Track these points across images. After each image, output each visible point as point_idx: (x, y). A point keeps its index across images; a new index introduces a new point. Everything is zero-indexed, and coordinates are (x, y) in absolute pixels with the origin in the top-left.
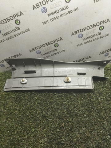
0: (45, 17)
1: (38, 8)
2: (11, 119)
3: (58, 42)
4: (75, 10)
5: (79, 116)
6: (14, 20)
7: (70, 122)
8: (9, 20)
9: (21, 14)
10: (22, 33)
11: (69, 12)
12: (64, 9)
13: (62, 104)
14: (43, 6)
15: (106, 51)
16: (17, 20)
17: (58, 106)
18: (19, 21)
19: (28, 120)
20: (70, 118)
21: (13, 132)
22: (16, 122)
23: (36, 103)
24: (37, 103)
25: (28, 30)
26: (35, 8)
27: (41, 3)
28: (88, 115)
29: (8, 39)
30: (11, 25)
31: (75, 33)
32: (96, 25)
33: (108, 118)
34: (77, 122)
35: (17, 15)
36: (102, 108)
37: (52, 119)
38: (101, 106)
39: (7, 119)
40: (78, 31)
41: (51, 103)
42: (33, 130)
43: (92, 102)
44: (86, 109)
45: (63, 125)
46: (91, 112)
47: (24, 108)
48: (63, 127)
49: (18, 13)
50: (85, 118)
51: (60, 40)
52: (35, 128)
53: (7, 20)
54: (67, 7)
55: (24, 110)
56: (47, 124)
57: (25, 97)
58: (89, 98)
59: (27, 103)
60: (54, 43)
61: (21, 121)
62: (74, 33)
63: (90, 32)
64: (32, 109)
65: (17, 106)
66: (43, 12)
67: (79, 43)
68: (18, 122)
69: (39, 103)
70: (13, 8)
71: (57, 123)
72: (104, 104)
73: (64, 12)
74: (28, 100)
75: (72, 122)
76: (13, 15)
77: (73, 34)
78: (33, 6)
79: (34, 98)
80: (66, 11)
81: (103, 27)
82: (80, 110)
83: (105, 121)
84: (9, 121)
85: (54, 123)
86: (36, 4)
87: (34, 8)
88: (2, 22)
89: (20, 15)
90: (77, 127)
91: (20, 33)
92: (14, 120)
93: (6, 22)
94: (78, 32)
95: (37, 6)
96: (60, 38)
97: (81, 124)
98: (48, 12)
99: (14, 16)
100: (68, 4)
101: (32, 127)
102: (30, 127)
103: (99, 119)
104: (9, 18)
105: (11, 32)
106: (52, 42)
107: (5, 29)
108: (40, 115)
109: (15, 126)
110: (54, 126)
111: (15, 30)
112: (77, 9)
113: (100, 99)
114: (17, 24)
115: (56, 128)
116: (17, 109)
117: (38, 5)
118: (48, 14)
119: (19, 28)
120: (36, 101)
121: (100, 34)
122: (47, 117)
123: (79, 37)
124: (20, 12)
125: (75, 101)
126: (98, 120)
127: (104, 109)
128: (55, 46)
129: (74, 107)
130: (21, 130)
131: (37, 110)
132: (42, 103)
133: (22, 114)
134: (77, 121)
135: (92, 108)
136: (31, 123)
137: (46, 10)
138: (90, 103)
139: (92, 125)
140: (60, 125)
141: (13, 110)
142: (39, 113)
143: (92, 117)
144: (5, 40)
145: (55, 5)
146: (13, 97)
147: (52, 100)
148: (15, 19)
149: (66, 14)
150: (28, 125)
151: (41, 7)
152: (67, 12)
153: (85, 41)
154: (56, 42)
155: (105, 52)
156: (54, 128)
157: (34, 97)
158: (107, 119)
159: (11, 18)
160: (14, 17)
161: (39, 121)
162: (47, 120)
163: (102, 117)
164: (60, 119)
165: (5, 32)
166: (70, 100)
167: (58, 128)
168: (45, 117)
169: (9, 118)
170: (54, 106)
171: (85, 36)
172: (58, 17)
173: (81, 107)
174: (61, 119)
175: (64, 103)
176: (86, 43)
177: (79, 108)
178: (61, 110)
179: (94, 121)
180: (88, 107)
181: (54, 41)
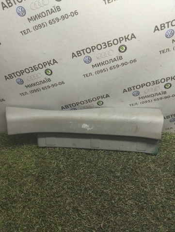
0: (88, 68)
1: (79, 56)
2: (29, 208)
3: (103, 100)
4: (131, 62)
5: (125, 213)
6: (44, 69)
7: (111, 221)
8: (36, 69)
9: (55, 62)
10: (53, 86)
11: (123, 64)
12: (116, 60)
13: (103, 192)
14: (86, 54)
15: (173, 116)
16: (48, 69)
17: (96, 195)
18: (51, 71)
19: (53, 212)
20: (112, 215)
21: (31, 228)
22: (37, 214)
23: (65, 187)
24: (67, 188)
25: (63, 83)
26: (75, 56)
27: (85, 51)
28: (138, 213)
29: (32, 92)
30: (39, 75)
31: (129, 90)
32: (160, 81)
33: (165, 220)
34: (121, 223)
35: (49, 64)
36: (158, 204)
37: (87, 214)
38: (157, 201)
39: (24, 207)
40: (134, 87)
41: (86, 189)
42: (60, 228)
43: (146, 194)
44: (136, 204)
45: (102, 225)
46: (142, 209)
47: (48, 193)
48: (101, 228)
49: (50, 61)
50: (133, 217)
51: (106, 97)
52: (62, 225)
53: (34, 68)
54: (121, 58)
55: (47, 196)
56: (79, 221)
57: (50, 176)
58: (142, 185)
59: (53, 186)
60: (97, 101)
61: (43, 213)
62: (127, 90)
63: (150, 89)
64: (59, 196)
65: (39, 189)
66: (85, 62)
67: (134, 103)
68: (39, 215)
69: (69, 188)
70: (44, 54)
71: (94, 221)
72: (162, 198)
73: (115, 63)
74: (54, 182)
75: (115, 222)
76: (43, 63)
77: (125, 91)
78: (73, 53)
79: (62, 180)
80: (119, 62)
81: (171, 85)
82: (127, 204)
83: (161, 224)
84: (27, 211)
85: (89, 221)
86: (77, 52)
87: (73, 57)
88: (27, 70)
89: (53, 63)
90: (121, 230)
91: (50, 86)
92: (34, 211)
93: (32, 70)
94: (132, 88)
95: (78, 54)
96: (107, 95)
97: (127, 227)
98: (93, 63)
99: (45, 64)
100: (121, 54)
101: (58, 224)
102: (56, 224)
103: (153, 220)
104: (37, 66)
105: (38, 83)
106: (94, 99)
107: (30, 79)
108: (71, 207)
109: (35, 220)
110: (89, 225)
111: (44, 82)
112: (135, 61)
113: (156, 189)
114: (47, 74)
115: (91, 228)
116: (38, 194)
117: (80, 53)
118: (93, 65)
119: (49, 80)
120: (66, 184)
121: (165, 93)
122: (80, 210)
123: (134, 95)
124: (54, 60)
125: (122, 189)
126: (152, 222)
127: (162, 207)
128: (98, 104)
129: (120, 199)
130: (43, 227)
131: (67, 199)
132: (74, 188)
133: (45, 203)
134: (122, 221)
135: (145, 203)
136: (57, 217)
137: (91, 60)
138: (143, 195)
139: (142, 229)
140: (97, 225)
141: (33, 195)
142: (69, 204)
143: (144, 216)
144: (28, 92)
145: (103, 54)
146: (33, 175)
147: (88, 185)
148: (46, 68)
149: (118, 66)
150: (53, 220)
151: (83, 56)
152: (120, 64)
153: (142, 100)
154: (100, 99)
155: (170, 116)
156: (89, 228)
157: (63, 177)
158: (164, 222)
159: (40, 66)
160: (45, 66)
161: (69, 216)
162: (79, 215)
163: (158, 219)
164: (98, 215)
165: (30, 83)
166: (114, 188)
167: (95, 229)
168: (77, 210)
169: (26, 206)
170: (90, 195)
171: (142, 95)
172: (106, 69)
173: (129, 199)
174: (100, 215)
175: (105, 191)
176: (143, 103)
177: (126, 201)
178: (100, 202)
179: (145, 223)
180: (139, 201)
181: (98, 98)
